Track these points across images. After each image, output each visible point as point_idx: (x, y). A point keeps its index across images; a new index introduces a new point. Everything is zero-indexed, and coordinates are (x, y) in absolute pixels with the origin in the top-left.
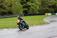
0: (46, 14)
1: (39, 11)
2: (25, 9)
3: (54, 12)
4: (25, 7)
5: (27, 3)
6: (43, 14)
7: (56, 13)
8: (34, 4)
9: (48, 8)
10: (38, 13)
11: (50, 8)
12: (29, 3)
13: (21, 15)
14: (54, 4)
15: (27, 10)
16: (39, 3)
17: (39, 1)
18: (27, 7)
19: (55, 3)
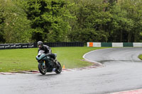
0: (88, 43)
1: (70, 36)
2: (36, 30)
3: (107, 39)
4: (38, 26)
5: (42, 16)
6: (82, 44)
7: (113, 43)
8: (59, 19)
9: (93, 31)
10: (68, 41)
11: (97, 29)
12: (46, 17)
13: (28, 45)
14: (109, 20)
15: (42, 32)
16: (72, 17)
17: (72, 13)
18: (42, 26)
19: (112, 19)
